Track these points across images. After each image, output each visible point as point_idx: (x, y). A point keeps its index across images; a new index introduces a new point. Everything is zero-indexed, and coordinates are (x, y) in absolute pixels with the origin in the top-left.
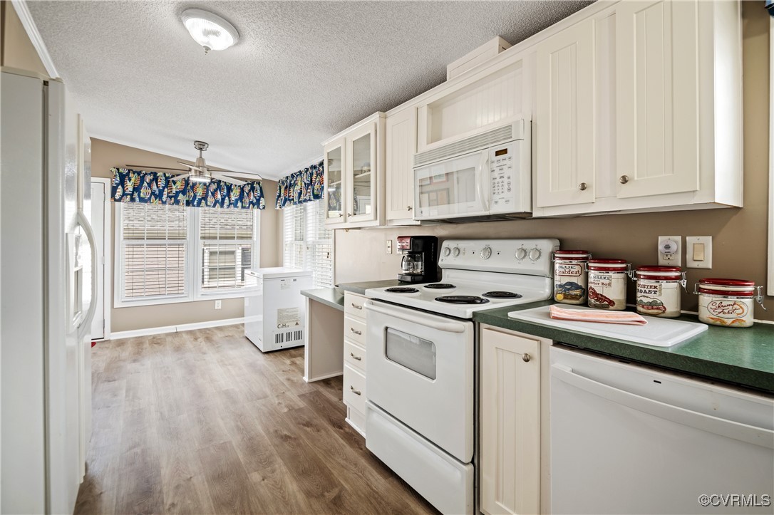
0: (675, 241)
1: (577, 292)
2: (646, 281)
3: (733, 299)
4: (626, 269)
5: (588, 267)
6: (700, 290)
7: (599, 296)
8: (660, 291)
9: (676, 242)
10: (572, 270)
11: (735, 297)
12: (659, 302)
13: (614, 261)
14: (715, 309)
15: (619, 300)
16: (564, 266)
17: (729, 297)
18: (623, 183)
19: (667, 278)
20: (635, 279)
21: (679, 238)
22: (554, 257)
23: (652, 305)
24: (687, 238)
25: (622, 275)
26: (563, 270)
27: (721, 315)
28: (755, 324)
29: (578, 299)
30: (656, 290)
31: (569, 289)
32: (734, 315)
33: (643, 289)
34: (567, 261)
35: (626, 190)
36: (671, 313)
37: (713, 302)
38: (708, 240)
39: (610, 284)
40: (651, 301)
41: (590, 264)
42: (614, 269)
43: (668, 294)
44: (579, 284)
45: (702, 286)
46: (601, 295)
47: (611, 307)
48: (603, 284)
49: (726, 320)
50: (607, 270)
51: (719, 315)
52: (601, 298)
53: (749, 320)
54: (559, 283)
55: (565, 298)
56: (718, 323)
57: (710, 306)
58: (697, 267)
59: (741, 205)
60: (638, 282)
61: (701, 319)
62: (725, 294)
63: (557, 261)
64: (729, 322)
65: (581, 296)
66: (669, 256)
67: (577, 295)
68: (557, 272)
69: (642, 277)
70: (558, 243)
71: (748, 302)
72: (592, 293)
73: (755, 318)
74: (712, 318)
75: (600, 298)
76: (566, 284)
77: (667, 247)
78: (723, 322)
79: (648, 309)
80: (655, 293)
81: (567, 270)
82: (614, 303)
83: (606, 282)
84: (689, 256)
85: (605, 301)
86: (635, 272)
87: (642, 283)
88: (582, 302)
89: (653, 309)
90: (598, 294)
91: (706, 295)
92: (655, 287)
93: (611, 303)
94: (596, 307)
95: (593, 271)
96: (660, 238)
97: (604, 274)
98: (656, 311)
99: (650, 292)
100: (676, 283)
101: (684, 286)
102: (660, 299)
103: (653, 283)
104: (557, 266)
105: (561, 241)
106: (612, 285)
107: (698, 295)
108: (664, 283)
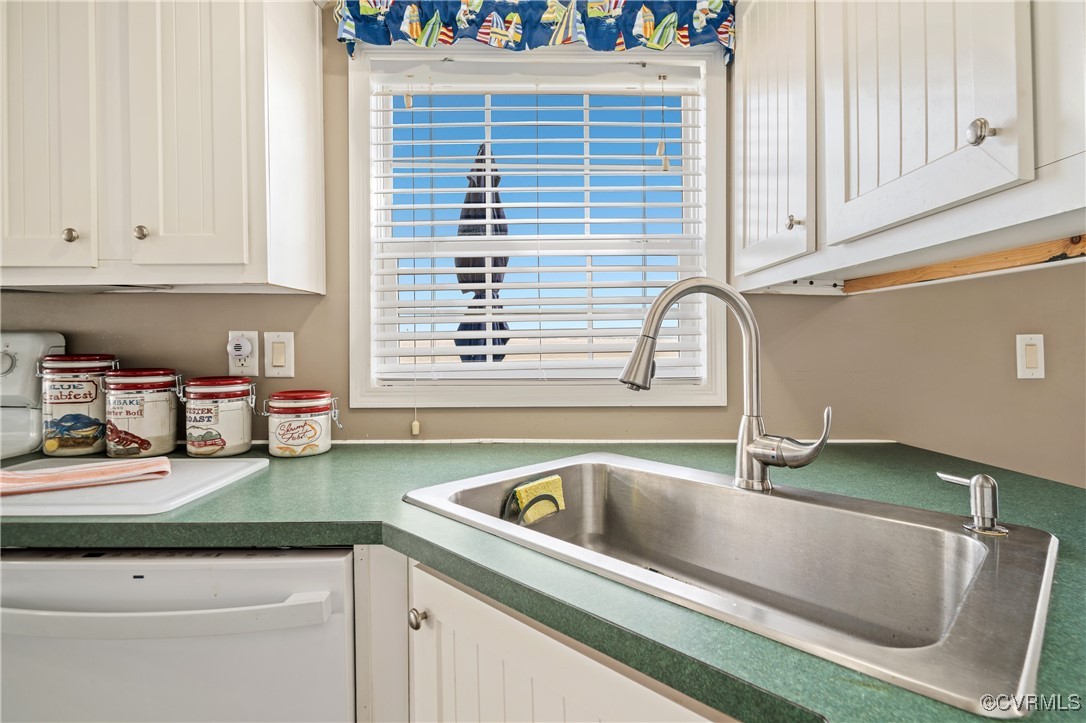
0: (247, 338)
1: (89, 432)
2: (199, 402)
3: (305, 417)
4: (172, 384)
5: (106, 385)
6: (269, 409)
7: (123, 435)
8: (217, 415)
9: (250, 340)
10: (76, 391)
11: (309, 415)
12: (214, 433)
13: (152, 371)
14: (284, 435)
15: (159, 439)
16: (58, 385)
17: (302, 415)
18: (140, 238)
19: (228, 395)
20: (185, 399)
21: (254, 335)
22: (42, 368)
23: (205, 440)
24: (266, 334)
25: (165, 395)
26: (57, 393)
27: (291, 442)
28: (334, 447)
29: (90, 445)
30: (209, 415)
31: (69, 429)
32: (304, 440)
33: (193, 416)
34: (69, 376)
35: (146, 251)
36: (235, 447)
37: (281, 425)
38: (289, 337)
39: (141, 413)
40: (203, 433)
41: (108, 380)
42: (152, 386)
43: (229, 419)
44: (92, 416)
45: (271, 404)
46: (126, 433)
47: (144, 452)
48: (128, 413)
49: (295, 448)
50: (138, 387)
51: (289, 442)
52: (126, 438)
53: (324, 443)
54: (49, 419)
55: (61, 446)
56: (287, 454)
57: (279, 431)
58: (276, 375)
59: (323, 292)
60: (188, 406)
61: (271, 452)
62: (297, 411)
63: (47, 376)
64: (298, 451)
65: (95, 438)
66: (242, 361)
67: (87, 437)
68: (47, 397)
69: (192, 396)
70: (61, 341)
71: (322, 421)
72: (112, 431)
73: (332, 439)
74: (281, 448)
75: (124, 439)
76: (65, 419)
77: (238, 347)
78: (293, 450)
79: (200, 446)
80: (209, 421)
81: (66, 392)
82: (149, 444)
83: (134, 408)
84: (267, 361)
85: (132, 442)
86: (184, 388)
87: (192, 406)
88: (97, 450)
89: (206, 445)
90: (121, 432)
91: (276, 415)
92: (209, 411)
93: (144, 444)
94: (119, 455)
95: (113, 392)
96: (232, 335)
97: (134, 395)
98: (212, 449)
99: (202, 419)
100: (240, 402)
101: (253, 405)
102: (215, 428)
103: (208, 404)
104: (46, 385)
105: (69, 337)
106: (145, 413)
107: (268, 417)
108: (223, 404)
